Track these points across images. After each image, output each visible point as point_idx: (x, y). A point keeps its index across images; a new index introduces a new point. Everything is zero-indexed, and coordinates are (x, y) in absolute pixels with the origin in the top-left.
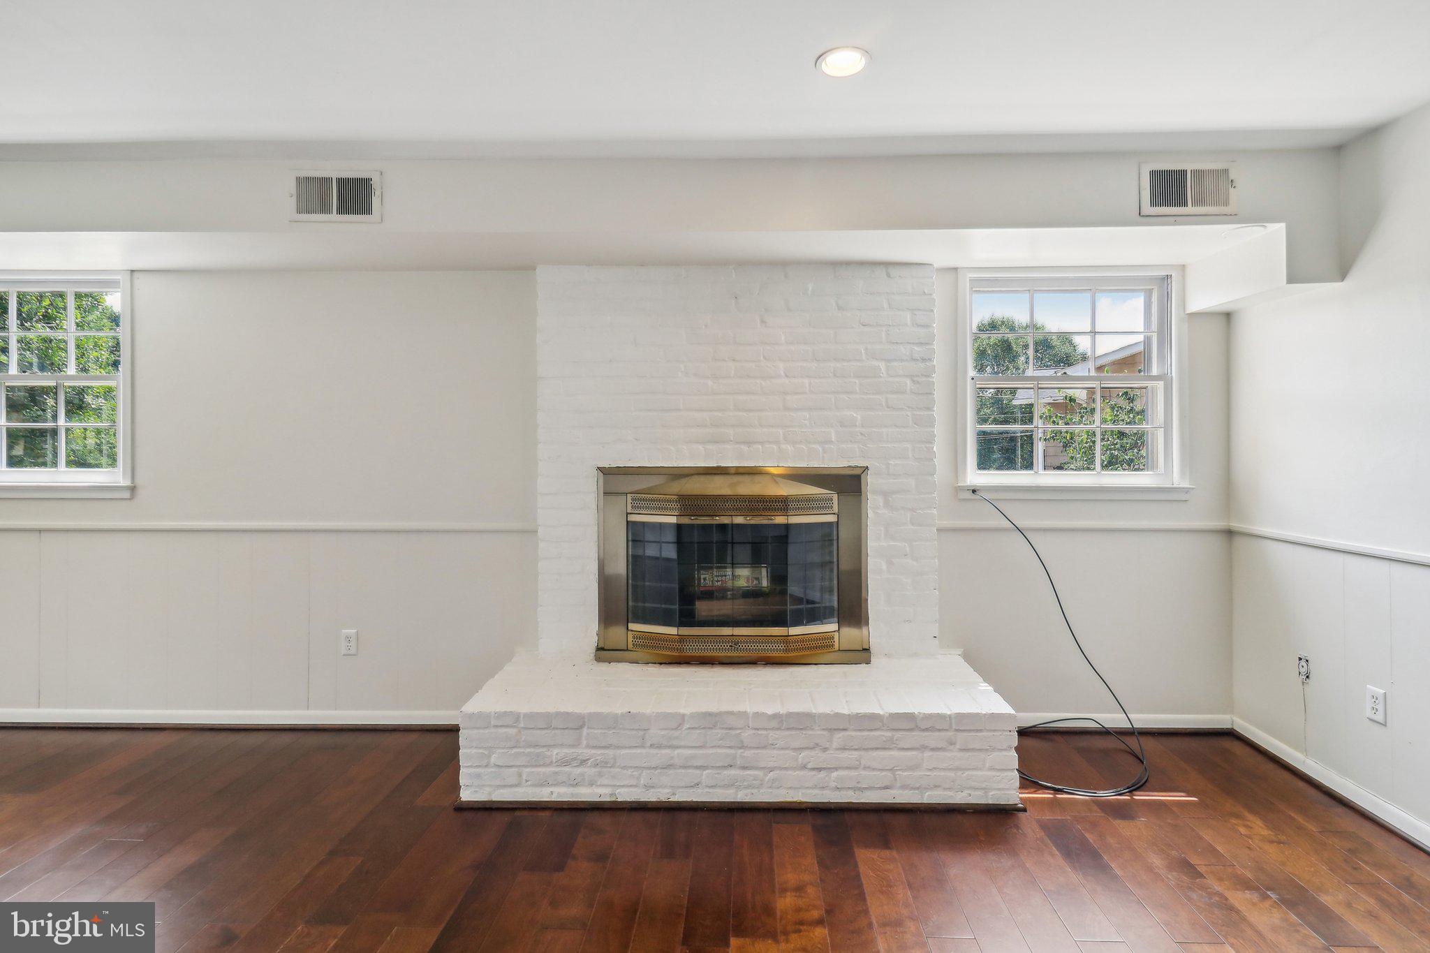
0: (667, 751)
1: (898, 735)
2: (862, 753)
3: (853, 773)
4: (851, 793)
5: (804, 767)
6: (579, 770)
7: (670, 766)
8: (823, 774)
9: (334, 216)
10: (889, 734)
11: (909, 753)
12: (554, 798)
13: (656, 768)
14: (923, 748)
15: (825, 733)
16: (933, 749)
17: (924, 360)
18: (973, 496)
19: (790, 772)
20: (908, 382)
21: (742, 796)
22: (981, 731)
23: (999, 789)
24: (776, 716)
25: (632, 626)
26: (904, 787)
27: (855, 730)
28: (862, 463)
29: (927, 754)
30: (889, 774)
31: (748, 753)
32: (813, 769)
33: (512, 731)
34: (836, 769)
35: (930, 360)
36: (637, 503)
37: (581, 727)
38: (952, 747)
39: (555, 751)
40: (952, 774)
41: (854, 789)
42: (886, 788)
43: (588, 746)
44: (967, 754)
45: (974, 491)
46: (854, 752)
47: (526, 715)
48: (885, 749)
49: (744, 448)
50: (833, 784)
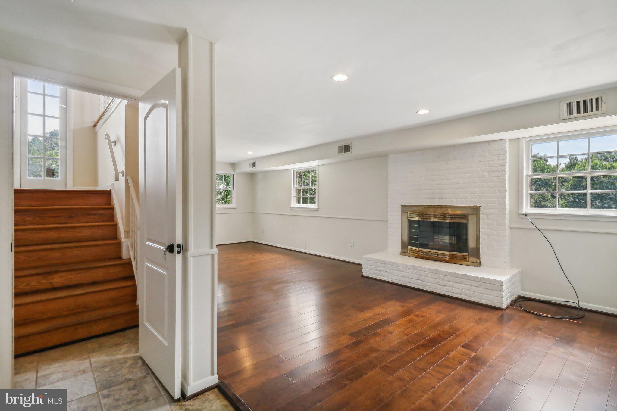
0: (404, 273)
1: (464, 280)
2: (453, 283)
3: (450, 288)
4: (450, 293)
5: (437, 284)
6: (385, 274)
7: (404, 277)
8: (442, 286)
9: (344, 153)
10: (461, 279)
11: (467, 286)
12: (380, 279)
13: (401, 276)
14: (471, 285)
15: (443, 276)
16: (474, 286)
17: (502, 171)
18: (525, 217)
19: (433, 284)
20: (496, 179)
21: (421, 288)
22: (490, 284)
23: (496, 302)
24: (429, 269)
25: (409, 247)
26: (466, 295)
27: (451, 277)
28: (479, 205)
29: (473, 287)
30: (461, 290)
31: (423, 277)
32: (439, 285)
33: (372, 262)
34: (446, 286)
35: (504, 171)
36: (410, 215)
37: (385, 264)
38: (481, 287)
39: (380, 268)
40: (480, 294)
41: (451, 292)
42: (460, 294)
43: (387, 268)
44: (486, 290)
45: (526, 215)
46: (451, 283)
47: (374, 259)
48: (459, 283)
49: (441, 200)
50: (445, 290)
